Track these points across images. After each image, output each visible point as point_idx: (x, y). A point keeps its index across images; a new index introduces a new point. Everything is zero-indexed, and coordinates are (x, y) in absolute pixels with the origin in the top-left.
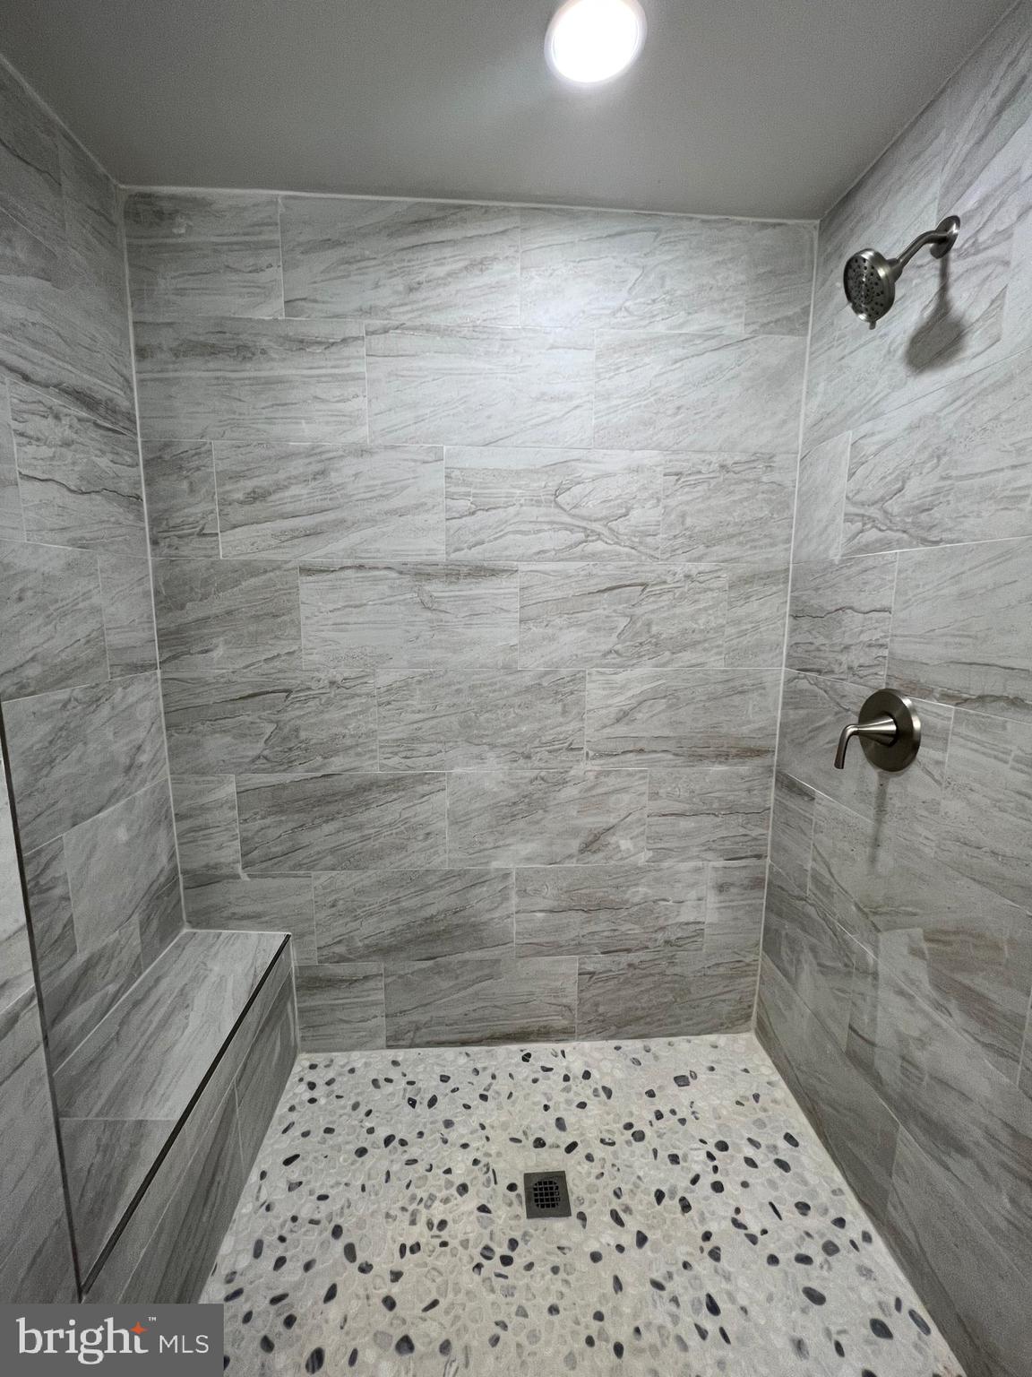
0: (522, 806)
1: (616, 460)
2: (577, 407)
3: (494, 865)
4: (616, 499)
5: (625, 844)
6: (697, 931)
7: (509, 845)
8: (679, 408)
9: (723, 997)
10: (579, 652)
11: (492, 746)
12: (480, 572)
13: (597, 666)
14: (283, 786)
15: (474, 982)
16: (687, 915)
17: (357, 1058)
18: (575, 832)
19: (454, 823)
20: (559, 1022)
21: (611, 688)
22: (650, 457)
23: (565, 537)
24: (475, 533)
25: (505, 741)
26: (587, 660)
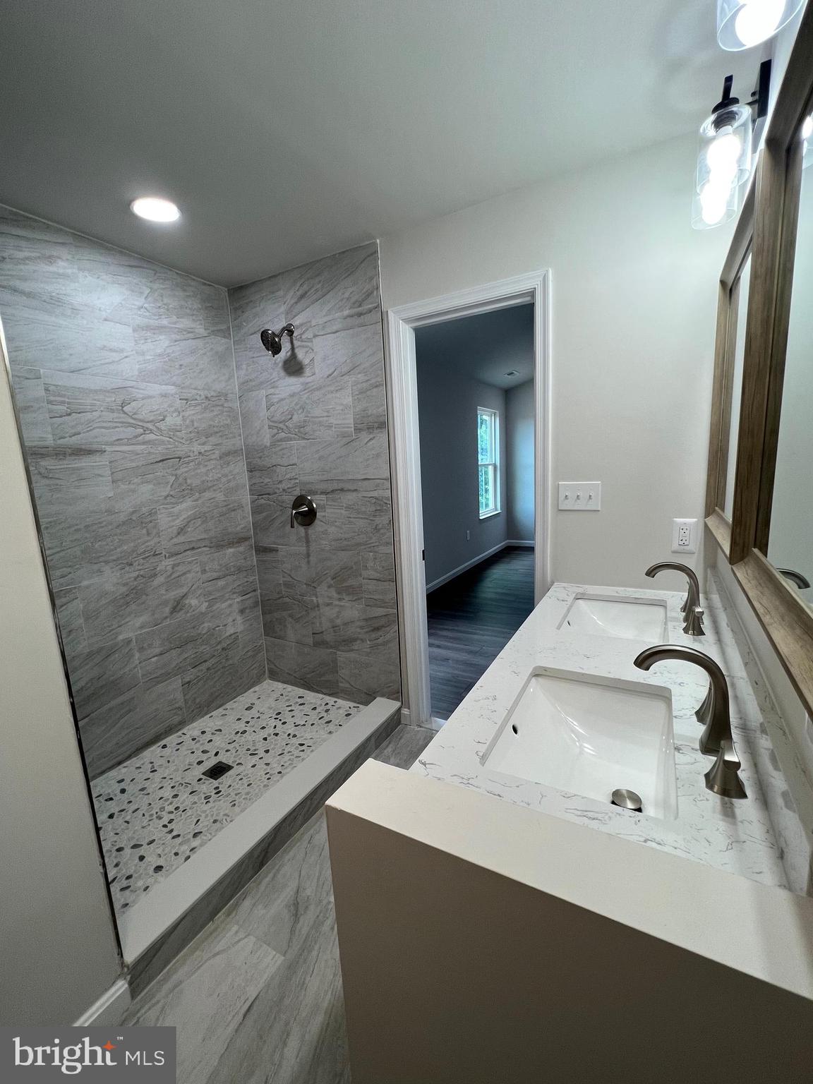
0: (132, 595)
1: (155, 389)
2: (126, 357)
3: (121, 637)
4: (157, 411)
5: (194, 602)
6: (235, 638)
7: (127, 622)
8: (181, 365)
9: (252, 668)
10: (151, 497)
11: (107, 562)
12: (79, 452)
13: (163, 504)
15: (119, 719)
16: (230, 630)
18: (165, 603)
19: (87, 619)
20: (177, 719)
21: (172, 516)
22: (171, 389)
23: (130, 432)
24: (73, 427)
25: (114, 558)
26: (157, 502)
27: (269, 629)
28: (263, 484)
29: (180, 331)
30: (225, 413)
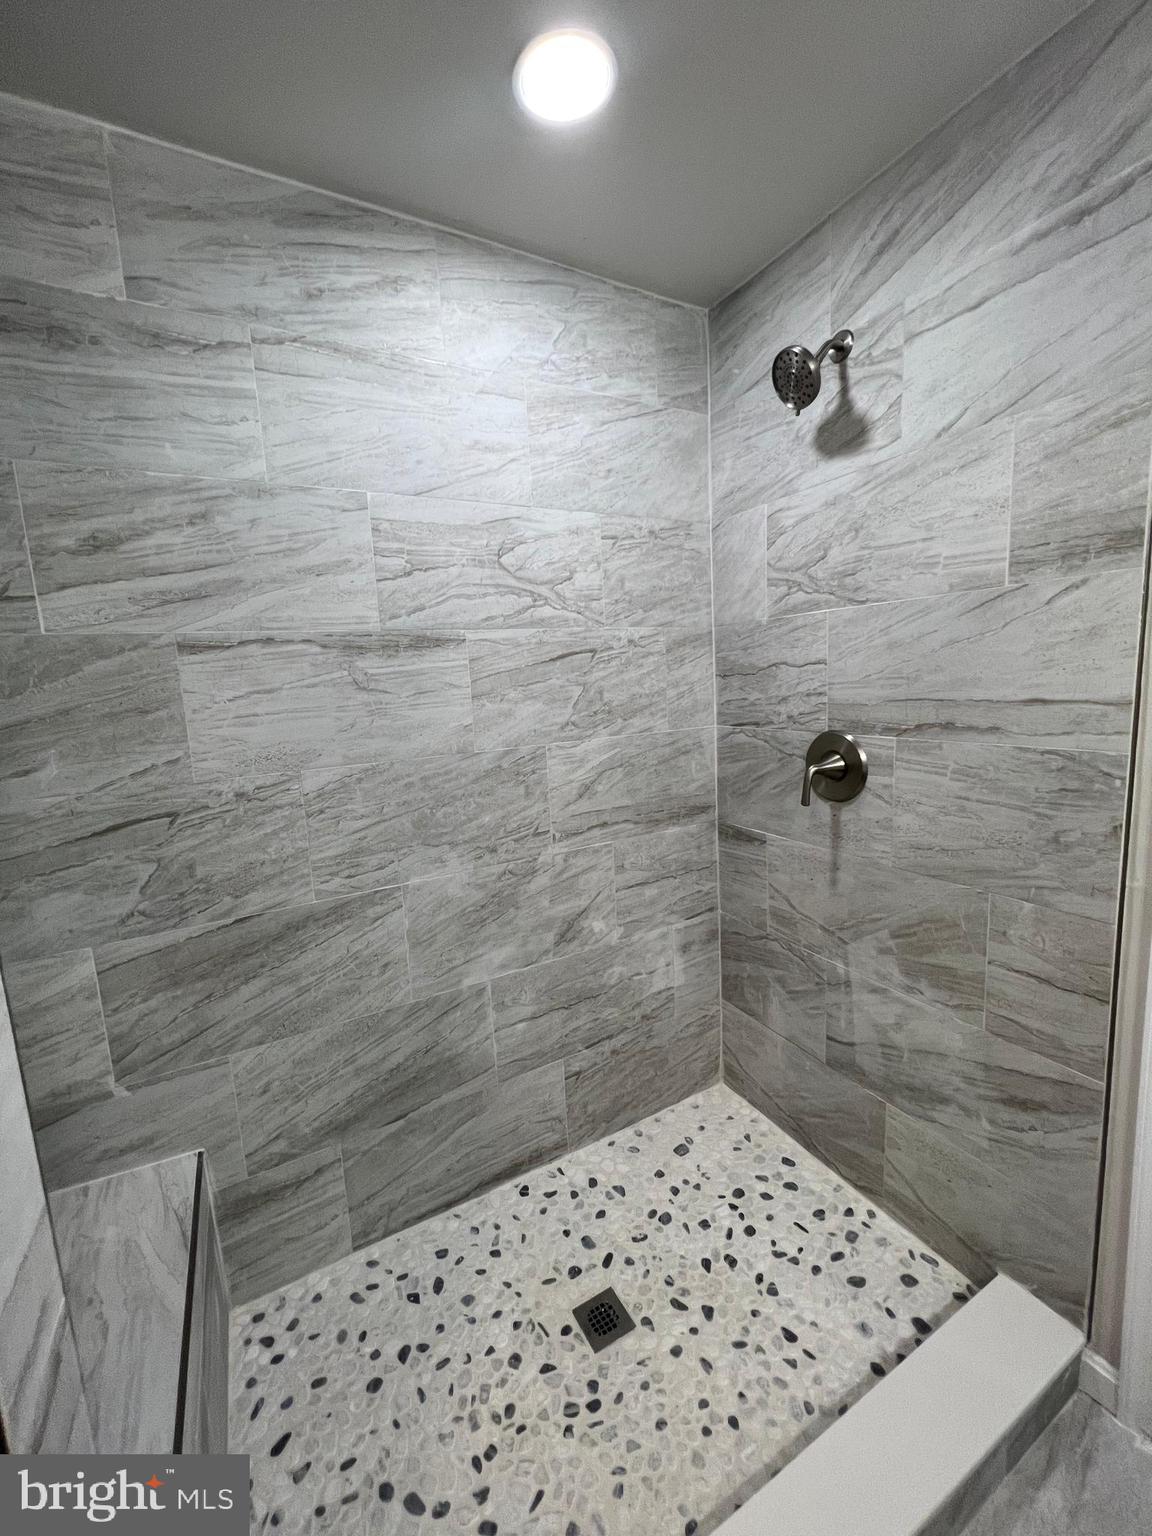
0: (491, 907)
1: (556, 520)
2: (513, 460)
3: (467, 982)
4: (559, 561)
5: (598, 925)
6: (668, 997)
7: (482, 955)
8: (609, 471)
9: (695, 1057)
10: (537, 726)
11: (453, 845)
12: (422, 642)
13: (556, 740)
14: (174, 948)
15: (455, 1127)
16: (659, 984)
17: (318, 1280)
18: (547, 925)
19: (413, 946)
20: (552, 1138)
21: (572, 762)
22: (587, 519)
23: (510, 603)
24: (414, 597)
25: (466, 837)
26: (547, 734)
27: (732, 989)
28: (746, 703)
29: (614, 402)
30: (684, 562)
